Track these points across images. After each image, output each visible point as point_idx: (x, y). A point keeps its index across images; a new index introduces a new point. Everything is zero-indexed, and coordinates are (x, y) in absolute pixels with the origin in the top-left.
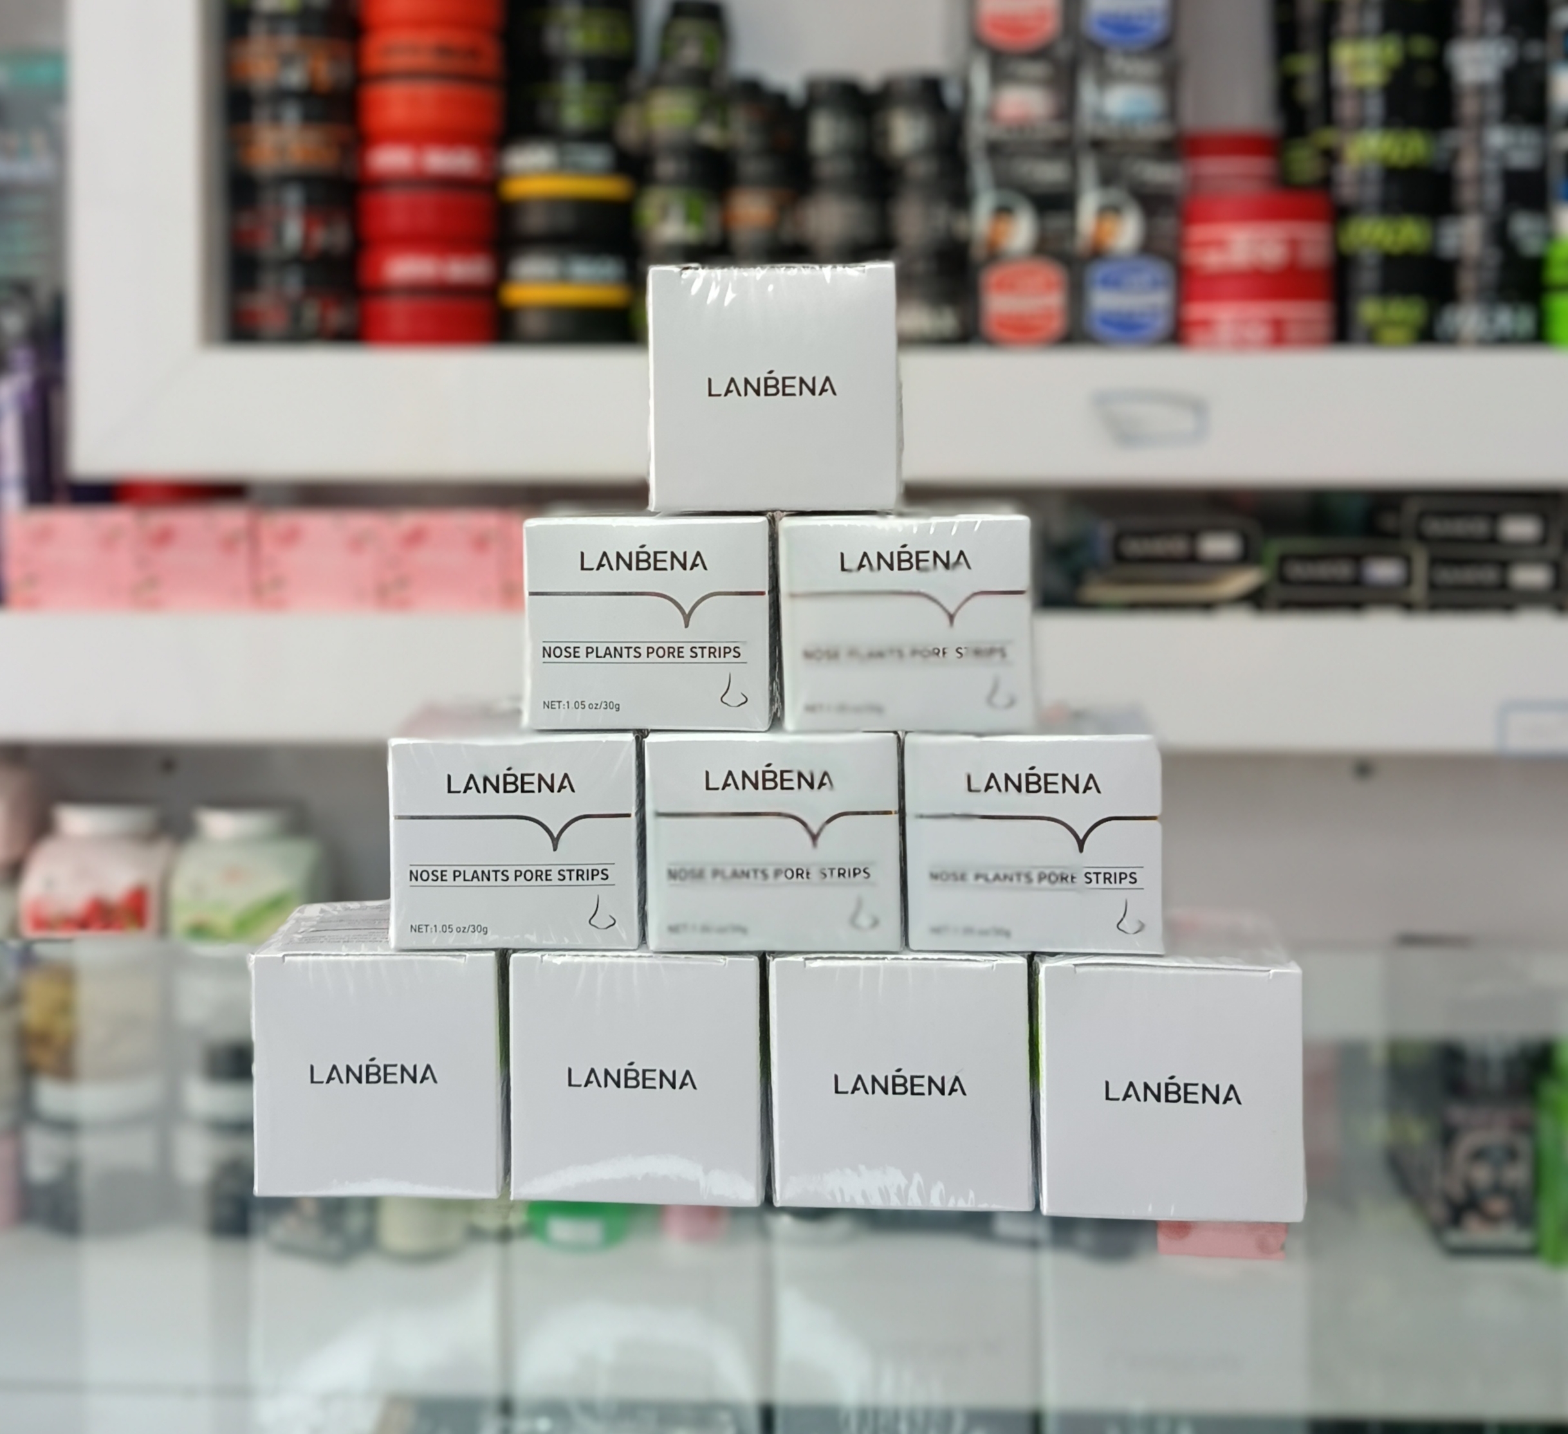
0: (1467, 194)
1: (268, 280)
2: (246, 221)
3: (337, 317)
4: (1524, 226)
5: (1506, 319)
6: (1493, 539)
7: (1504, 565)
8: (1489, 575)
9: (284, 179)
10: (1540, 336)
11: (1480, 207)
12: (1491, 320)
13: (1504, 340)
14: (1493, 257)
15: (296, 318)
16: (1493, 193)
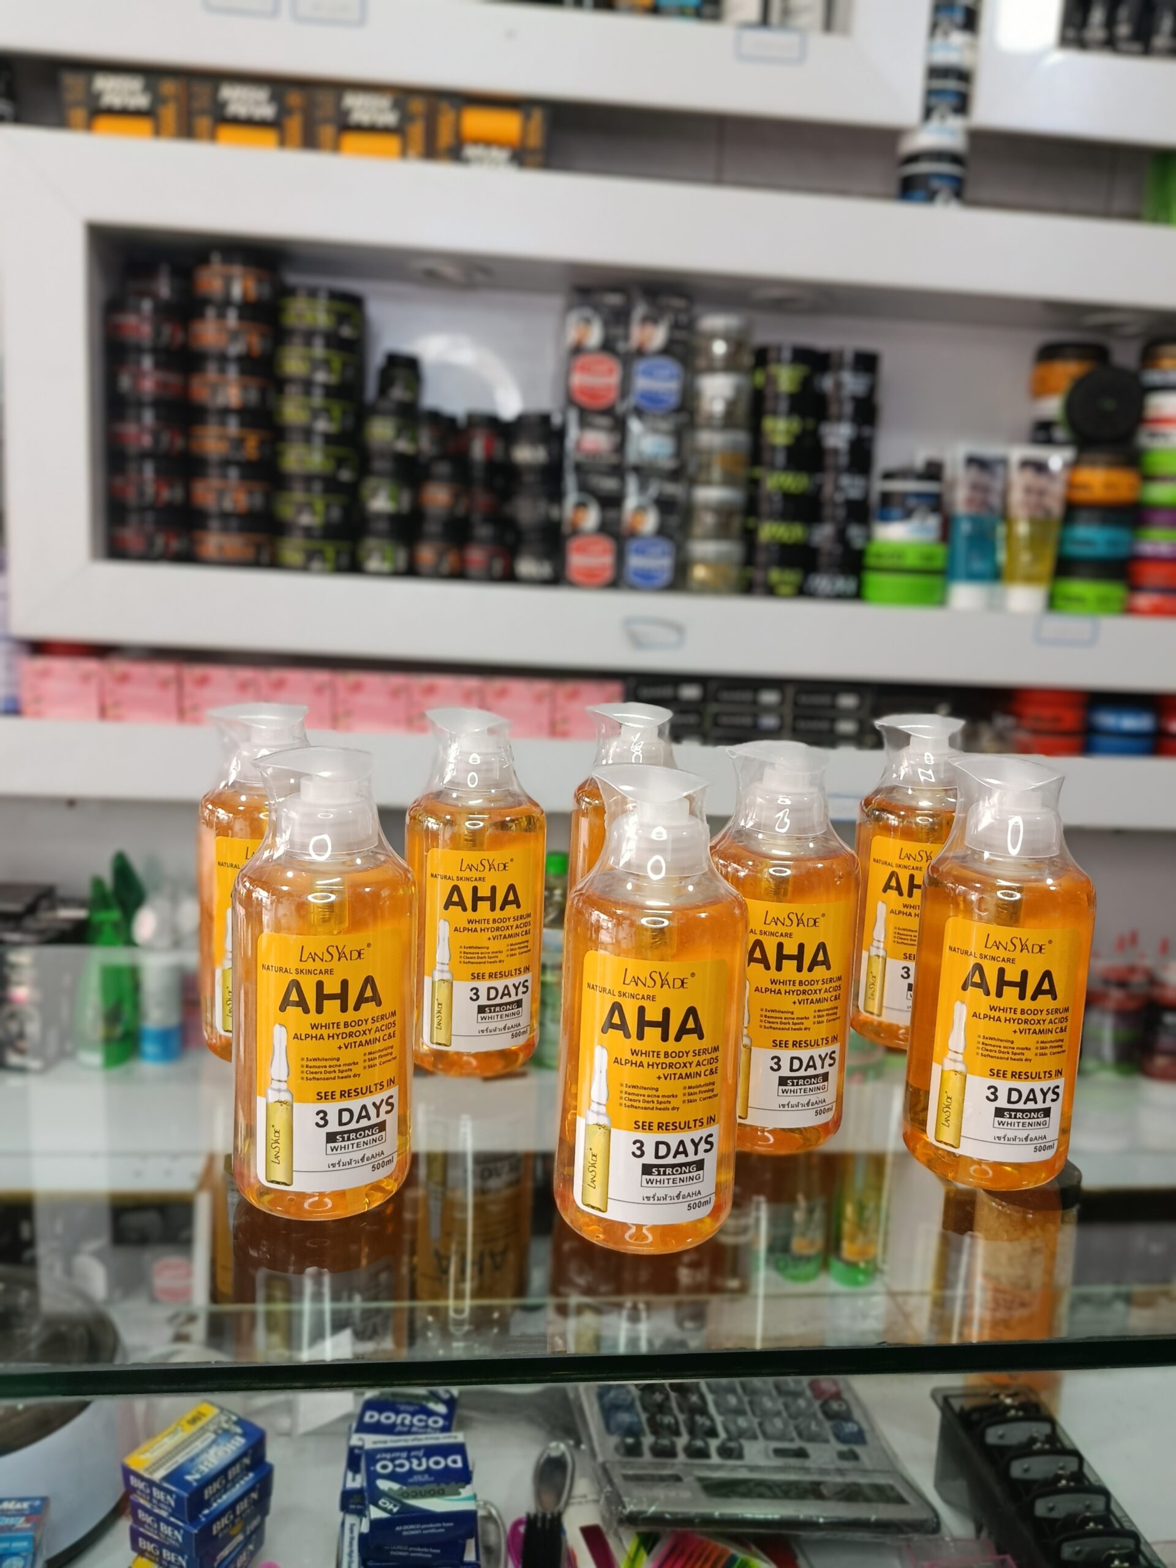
0: (828, 511)
1: (133, 519)
2: (119, 481)
3: (176, 545)
4: (855, 532)
5: (843, 584)
6: (833, 706)
7: (833, 720)
8: (824, 725)
9: (144, 455)
10: (858, 595)
11: (833, 519)
12: (834, 584)
13: (840, 597)
14: (838, 550)
15: (151, 544)
16: (841, 513)
